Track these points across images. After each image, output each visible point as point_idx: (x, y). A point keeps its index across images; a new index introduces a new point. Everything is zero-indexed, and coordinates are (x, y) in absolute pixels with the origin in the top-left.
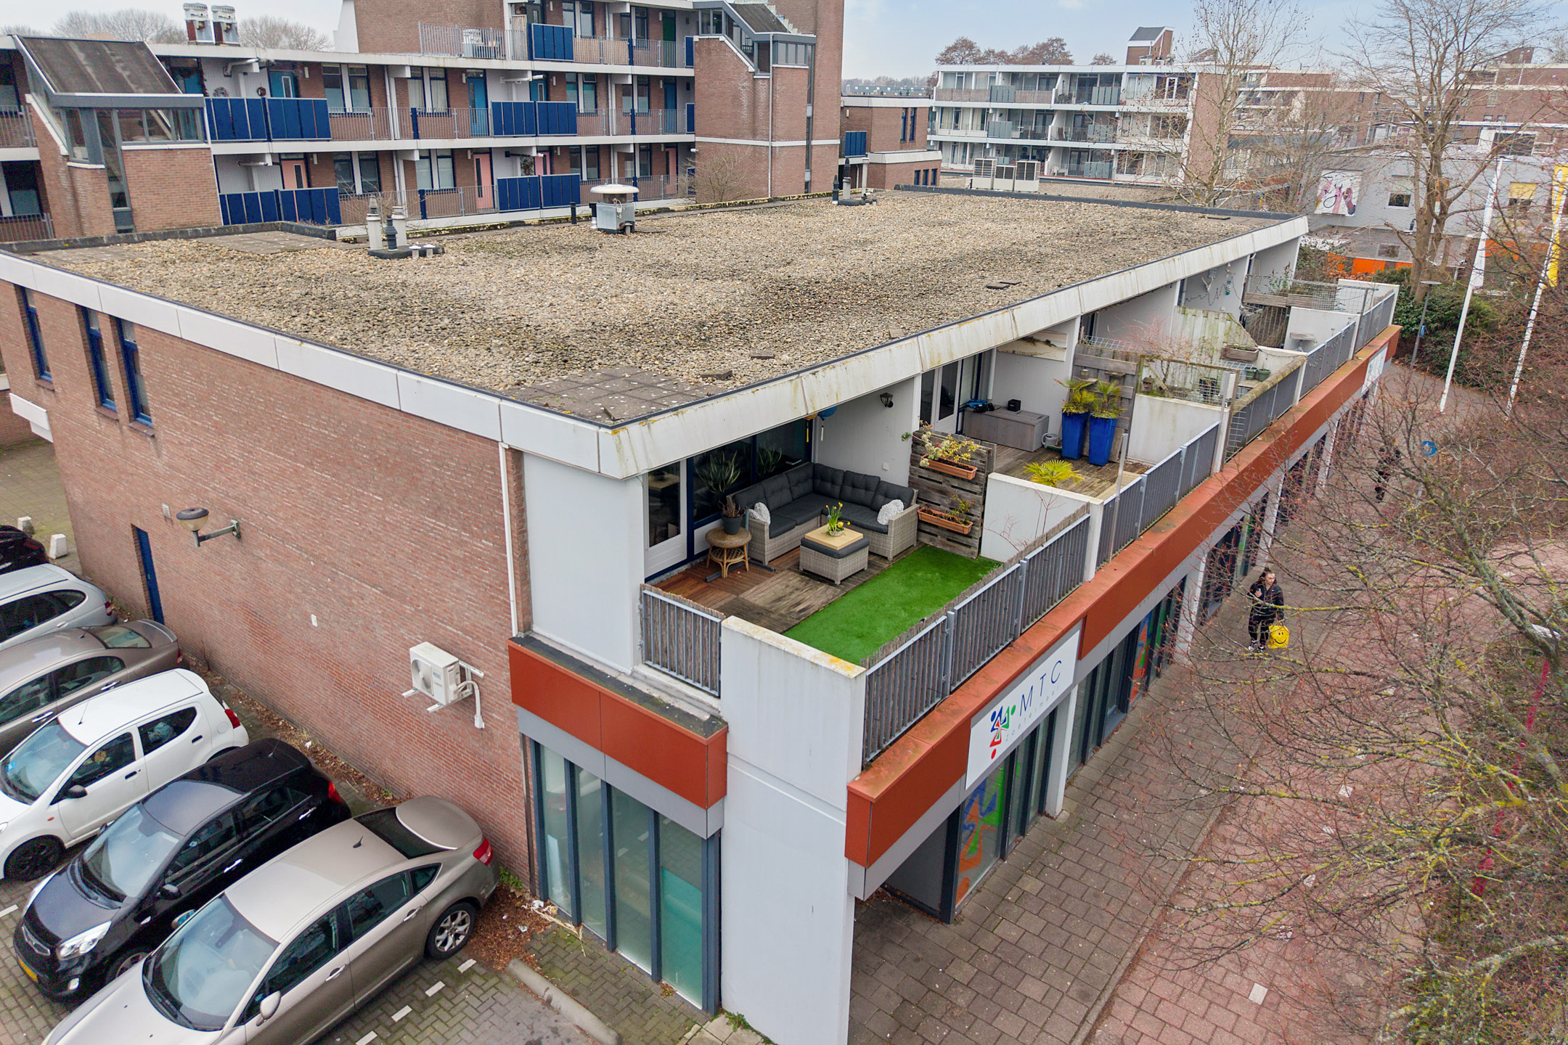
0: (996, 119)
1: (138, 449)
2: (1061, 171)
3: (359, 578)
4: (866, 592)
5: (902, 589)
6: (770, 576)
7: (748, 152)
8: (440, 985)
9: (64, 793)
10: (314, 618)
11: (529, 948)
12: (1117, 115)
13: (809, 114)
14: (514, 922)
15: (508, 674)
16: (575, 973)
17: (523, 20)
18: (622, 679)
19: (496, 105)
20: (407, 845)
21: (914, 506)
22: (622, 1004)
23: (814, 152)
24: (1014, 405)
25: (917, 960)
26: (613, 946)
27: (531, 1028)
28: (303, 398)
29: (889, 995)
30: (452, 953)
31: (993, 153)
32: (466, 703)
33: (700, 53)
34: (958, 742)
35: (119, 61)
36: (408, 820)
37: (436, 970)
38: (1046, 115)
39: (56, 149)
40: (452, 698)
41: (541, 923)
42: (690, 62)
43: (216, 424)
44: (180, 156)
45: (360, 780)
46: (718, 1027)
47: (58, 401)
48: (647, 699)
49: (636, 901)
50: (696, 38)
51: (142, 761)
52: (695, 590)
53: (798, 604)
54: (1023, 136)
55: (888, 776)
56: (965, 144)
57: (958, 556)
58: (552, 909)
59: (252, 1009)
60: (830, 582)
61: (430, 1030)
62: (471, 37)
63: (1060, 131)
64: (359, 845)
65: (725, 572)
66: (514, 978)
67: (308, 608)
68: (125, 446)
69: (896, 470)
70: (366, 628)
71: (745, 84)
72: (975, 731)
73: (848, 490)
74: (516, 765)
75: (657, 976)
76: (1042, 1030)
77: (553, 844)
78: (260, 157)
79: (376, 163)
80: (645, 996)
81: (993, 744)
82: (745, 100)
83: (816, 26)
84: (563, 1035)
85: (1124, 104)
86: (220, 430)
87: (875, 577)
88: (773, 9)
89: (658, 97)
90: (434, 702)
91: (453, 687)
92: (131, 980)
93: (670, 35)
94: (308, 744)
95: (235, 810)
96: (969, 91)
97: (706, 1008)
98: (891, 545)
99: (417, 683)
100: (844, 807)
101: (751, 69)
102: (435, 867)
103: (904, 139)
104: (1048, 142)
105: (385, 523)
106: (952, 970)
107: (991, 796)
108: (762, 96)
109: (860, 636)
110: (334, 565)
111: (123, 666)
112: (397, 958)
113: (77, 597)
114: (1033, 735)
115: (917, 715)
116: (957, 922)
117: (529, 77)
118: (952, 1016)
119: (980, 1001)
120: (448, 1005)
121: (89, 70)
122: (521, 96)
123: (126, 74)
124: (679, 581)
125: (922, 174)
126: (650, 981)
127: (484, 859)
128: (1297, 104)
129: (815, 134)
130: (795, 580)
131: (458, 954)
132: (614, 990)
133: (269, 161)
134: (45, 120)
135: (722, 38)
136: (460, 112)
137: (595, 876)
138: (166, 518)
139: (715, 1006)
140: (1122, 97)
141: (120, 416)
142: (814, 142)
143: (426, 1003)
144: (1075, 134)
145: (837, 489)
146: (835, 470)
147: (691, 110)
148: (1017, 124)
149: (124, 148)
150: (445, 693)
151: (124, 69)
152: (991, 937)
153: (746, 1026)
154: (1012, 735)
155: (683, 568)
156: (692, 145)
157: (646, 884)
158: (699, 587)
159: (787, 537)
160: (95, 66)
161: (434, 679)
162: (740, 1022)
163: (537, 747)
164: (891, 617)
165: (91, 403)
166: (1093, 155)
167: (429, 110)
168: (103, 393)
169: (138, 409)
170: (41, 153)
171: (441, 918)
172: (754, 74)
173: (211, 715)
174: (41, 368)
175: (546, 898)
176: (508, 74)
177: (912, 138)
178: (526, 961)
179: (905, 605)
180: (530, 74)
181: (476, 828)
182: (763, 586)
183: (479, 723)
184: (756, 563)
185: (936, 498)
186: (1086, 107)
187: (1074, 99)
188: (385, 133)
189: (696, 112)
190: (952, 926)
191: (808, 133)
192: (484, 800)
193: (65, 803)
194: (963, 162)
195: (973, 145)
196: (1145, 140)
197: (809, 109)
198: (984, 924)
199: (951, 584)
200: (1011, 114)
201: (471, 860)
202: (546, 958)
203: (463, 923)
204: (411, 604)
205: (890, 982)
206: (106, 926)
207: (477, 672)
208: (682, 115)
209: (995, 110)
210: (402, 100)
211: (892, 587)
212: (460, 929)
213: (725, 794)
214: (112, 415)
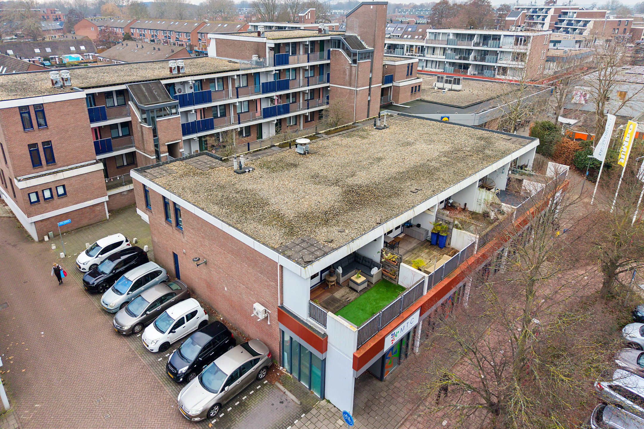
0: (449, 52)
1: (177, 234)
2: (475, 73)
3: (239, 282)
4: (366, 295)
5: (375, 294)
6: (341, 288)
7: (349, 91)
8: (260, 386)
9: (171, 332)
10: (226, 288)
11: (280, 379)
12: (498, 52)
13: (371, 76)
14: (276, 372)
15: (277, 314)
16: (290, 386)
17: (273, 52)
18: (304, 320)
19: (263, 84)
20: (253, 353)
21: (381, 269)
22: (301, 395)
23: (372, 89)
24: (419, 226)
25: (373, 390)
26: (299, 380)
27: (281, 398)
28: (228, 238)
29: (365, 398)
30: (262, 379)
31: (447, 66)
32: (266, 318)
33: (332, 55)
34: (381, 343)
35: (154, 89)
36: (251, 345)
37: (259, 383)
38: (469, 51)
39: (137, 119)
40: (263, 318)
41: (283, 373)
42: (329, 58)
43: (202, 236)
44: (172, 120)
45: (235, 330)
46: (323, 402)
47: (153, 215)
48: (310, 327)
49: (306, 371)
50: (331, 49)
51: (186, 324)
52: (322, 292)
53: (348, 298)
54: (460, 59)
55: (363, 352)
56: (436, 62)
57: (393, 284)
58: (285, 370)
59: (223, 389)
60: (356, 291)
61: (258, 397)
62: (255, 58)
63: (475, 57)
64: (242, 352)
65: (330, 287)
66: (277, 386)
67: (224, 285)
68: (173, 232)
69: (377, 258)
70: (240, 294)
71: (348, 67)
72: (386, 339)
73: (364, 262)
74: (278, 335)
75: (310, 389)
76: (401, 410)
77: (286, 354)
78: (191, 111)
79: (225, 108)
80: (307, 393)
81: (392, 341)
82: (347, 73)
83: (374, 45)
84: (288, 401)
85: (501, 47)
86: (203, 238)
87: (369, 290)
88: (359, 38)
89: (317, 72)
90: (259, 318)
91: (264, 315)
92: (196, 381)
93: (322, 49)
94: (222, 318)
95: (212, 340)
96: (439, 40)
97: (321, 397)
98: (374, 280)
99: (255, 313)
100: (352, 358)
101: (350, 62)
102: (259, 359)
103: (408, 75)
104: (470, 62)
105: (247, 272)
106: (381, 393)
107: (395, 350)
108: (354, 72)
109: (362, 310)
110: (233, 277)
111: (176, 295)
112: (250, 380)
113: (160, 272)
114: (408, 334)
115: (371, 336)
116: (384, 381)
117: (274, 72)
118: (379, 405)
119: (387, 402)
120: (262, 391)
121: (146, 94)
122: (271, 79)
123: (156, 93)
124: (318, 288)
125: (414, 88)
126: (308, 390)
127: (270, 357)
128: (590, 26)
129: (372, 83)
130: (348, 290)
131: (264, 379)
132: (300, 391)
133: (193, 112)
134: (134, 111)
135: (340, 50)
136: (251, 87)
137: (296, 363)
138: (184, 253)
139: (323, 397)
140: (501, 45)
141: (173, 225)
142: (372, 86)
143: (257, 391)
144: (480, 59)
145: (361, 261)
146: (361, 256)
147: (328, 75)
148: (458, 54)
149: (157, 120)
150: (261, 316)
151: (155, 92)
152: (393, 386)
153: (330, 403)
154: (397, 339)
155: (319, 284)
156: (328, 87)
157: (308, 365)
158: (323, 291)
159: (346, 276)
160: (148, 92)
161: (259, 313)
162: (329, 402)
163: (283, 332)
164: (371, 304)
165: (164, 219)
166: (489, 67)
167: (241, 86)
168: (167, 217)
169: (178, 224)
170: (132, 119)
171: (260, 371)
172: (351, 64)
173: (201, 312)
174: (148, 204)
175: (283, 367)
176: (267, 72)
177: (411, 74)
178: (279, 382)
179: (375, 300)
180: (274, 71)
181: (268, 349)
182: (339, 292)
183: (269, 323)
184: (338, 283)
185: (387, 267)
186: (485, 48)
187: (481, 44)
188: (227, 96)
189: (330, 76)
190: (383, 382)
191: (370, 83)
192: (269, 341)
193: (171, 334)
194: (436, 68)
195: (439, 62)
196: (509, 62)
197: (371, 75)
198: (391, 383)
199: (389, 293)
200: (455, 50)
201: (267, 357)
202: (284, 382)
203: (264, 372)
204: (253, 291)
205: (365, 396)
206: (187, 367)
207: (269, 311)
208: (325, 77)
209: (449, 48)
210: (233, 84)
211: (373, 294)
212: (264, 373)
213: (327, 350)
214: (170, 224)
